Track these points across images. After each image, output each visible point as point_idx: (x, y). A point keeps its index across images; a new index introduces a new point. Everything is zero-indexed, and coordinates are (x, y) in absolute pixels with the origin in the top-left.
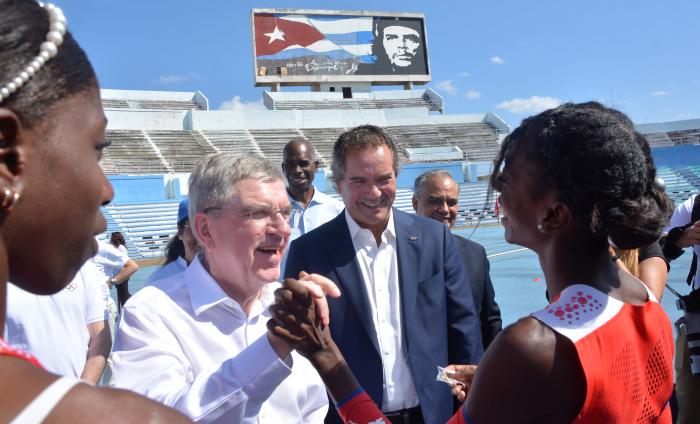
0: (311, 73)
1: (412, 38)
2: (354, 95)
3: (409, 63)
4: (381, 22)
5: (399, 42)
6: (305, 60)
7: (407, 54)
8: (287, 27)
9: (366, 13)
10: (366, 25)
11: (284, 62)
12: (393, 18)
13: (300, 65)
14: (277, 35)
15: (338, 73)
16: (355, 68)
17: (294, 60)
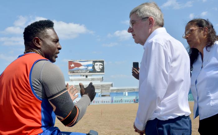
0: (79, 73)
1: (101, 65)
2: (88, 77)
3: (100, 70)
4: (95, 62)
5: (98, 66)
6: (78, 70)
7: (100, 68)
8: (75, 64)
9: (91, 60)
10: (91, 63)
12: (97, 61)
13: (77, 71)
14: (73, 65)
15: (85, 73)
16: (88, 72)
17: (76, 70)
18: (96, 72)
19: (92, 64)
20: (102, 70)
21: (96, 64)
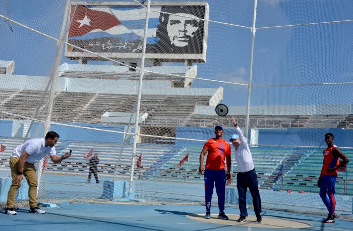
0: (106, 51)
1: (194, 23)
2: (138, 69)
3: (187, 44)
4: (168, 10)
5: (181, 26)
6: (103, 40)
7: (186, 36)
8: (94, 16)
9: (157, 3)
10: (155, 13)
11: (88, 41)
12: (179, 7)
13: (98, 44)
14: (85, 21)
15: (127, 51)
16: (140, 47)
17: (95, 41)
18: (170, 52)
19: (158, 17)
20: (195, 44)
21: (173, 17)
